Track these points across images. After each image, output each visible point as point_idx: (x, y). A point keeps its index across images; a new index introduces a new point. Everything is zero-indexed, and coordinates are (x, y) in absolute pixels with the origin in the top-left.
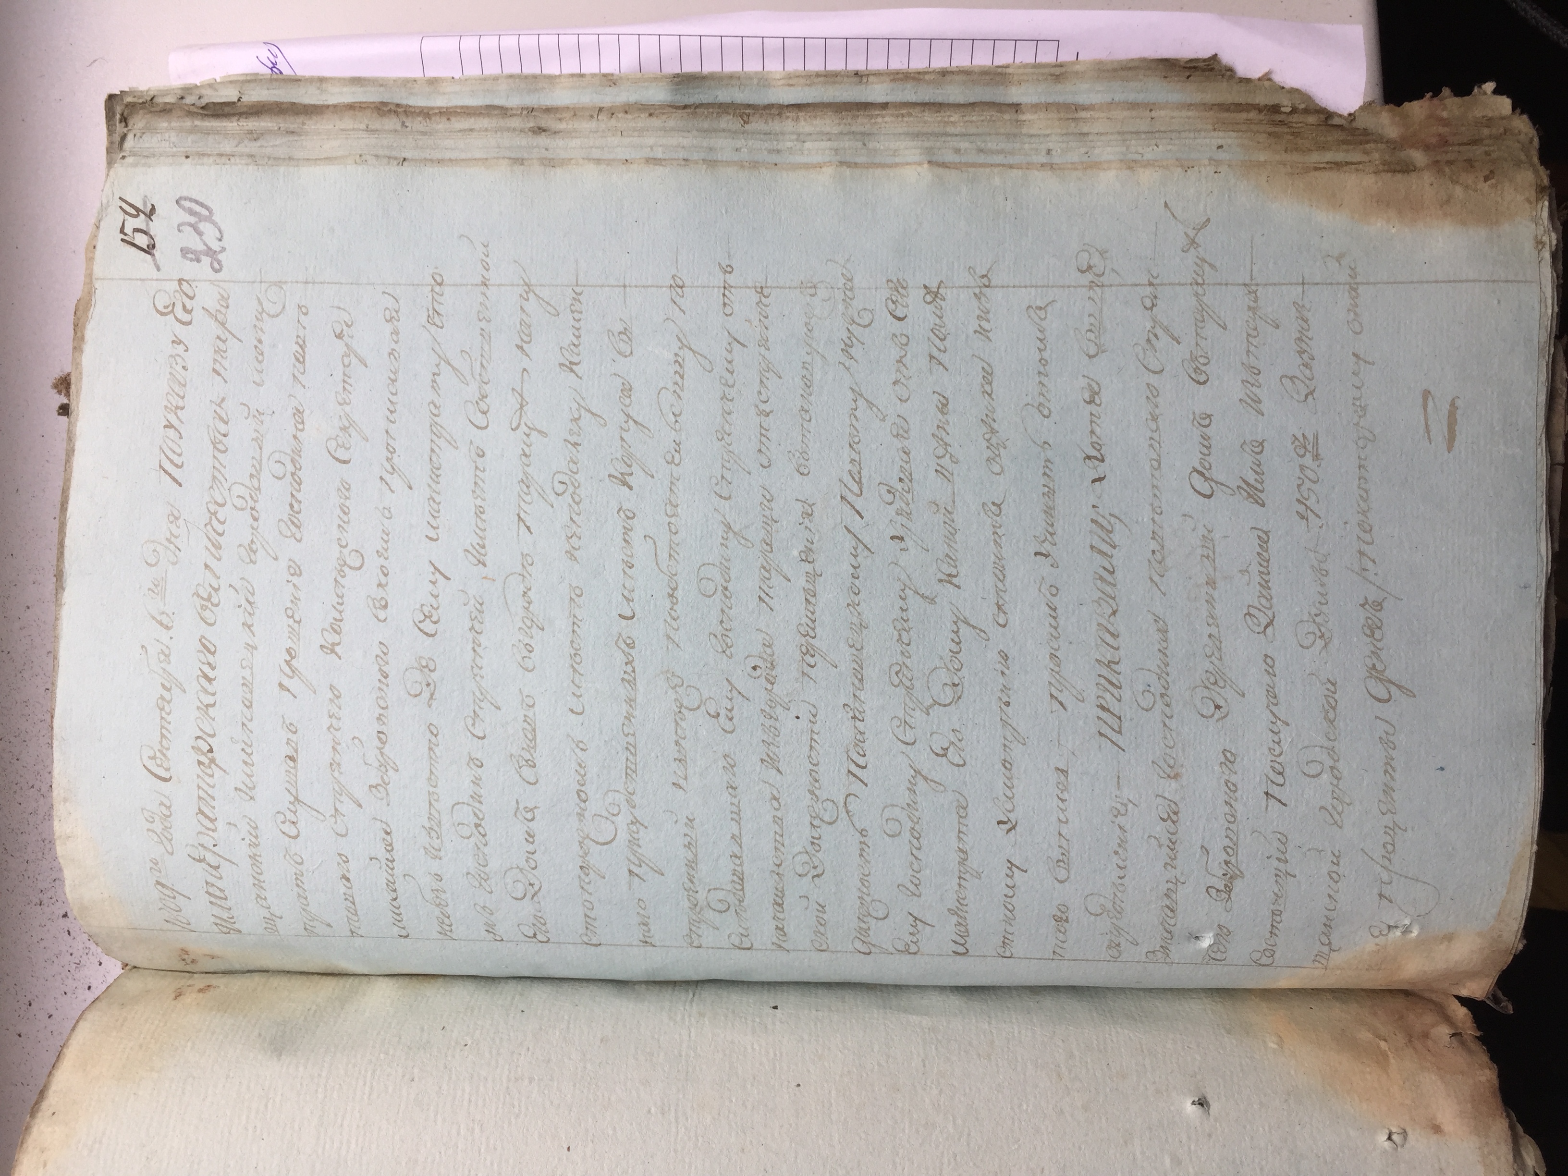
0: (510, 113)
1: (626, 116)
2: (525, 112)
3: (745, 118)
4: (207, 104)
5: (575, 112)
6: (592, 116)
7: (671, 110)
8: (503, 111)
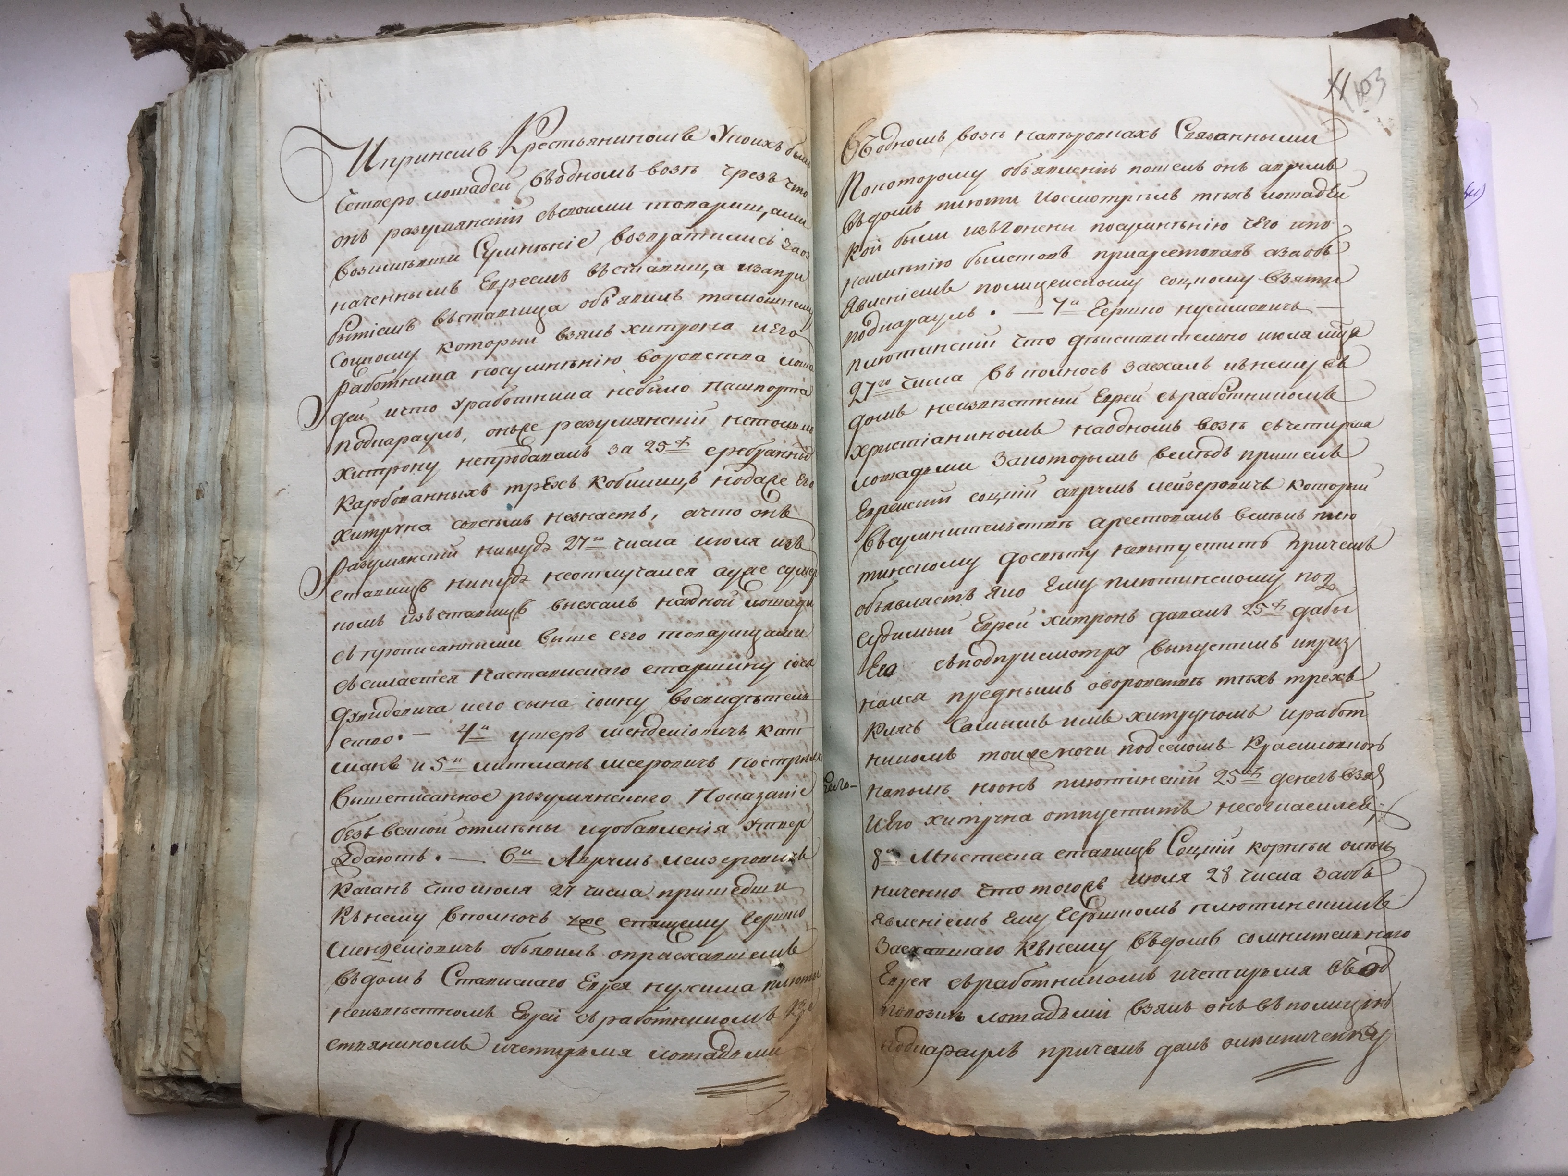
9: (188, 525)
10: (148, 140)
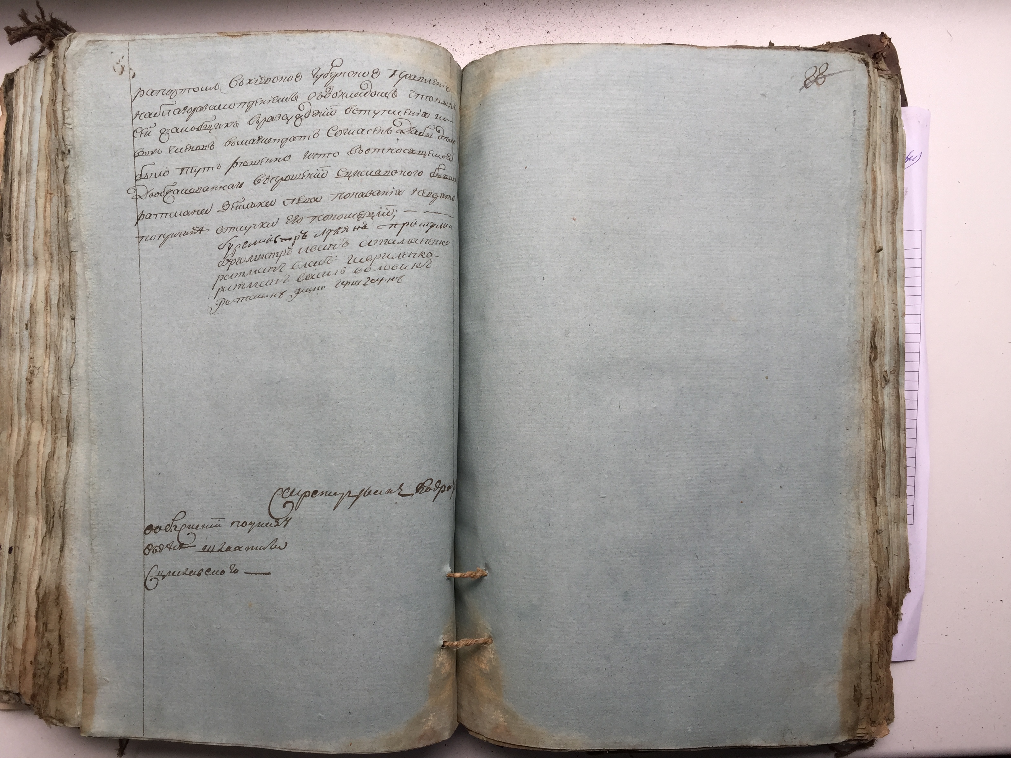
0: (894, 262)
1: (893, 317)
2: (894, 270)
3: (893, 372)
4: (897, 118)
5: (895, 293)
6: (893, 300)
7: (897, 338)
8: (894, 259)
9: (21, 346)
10: (9, 94)
